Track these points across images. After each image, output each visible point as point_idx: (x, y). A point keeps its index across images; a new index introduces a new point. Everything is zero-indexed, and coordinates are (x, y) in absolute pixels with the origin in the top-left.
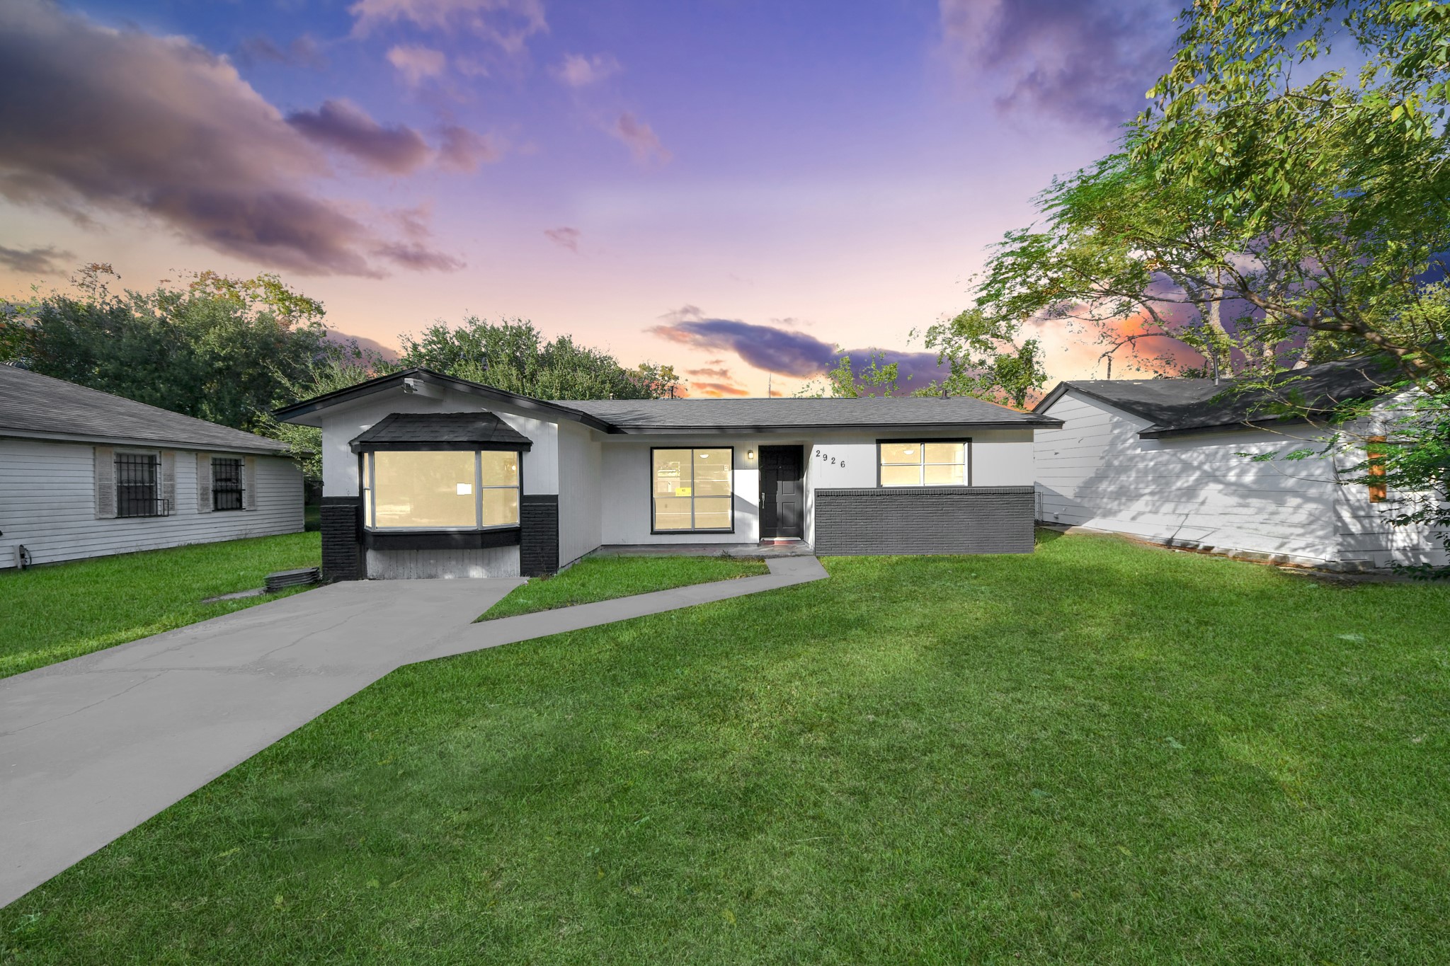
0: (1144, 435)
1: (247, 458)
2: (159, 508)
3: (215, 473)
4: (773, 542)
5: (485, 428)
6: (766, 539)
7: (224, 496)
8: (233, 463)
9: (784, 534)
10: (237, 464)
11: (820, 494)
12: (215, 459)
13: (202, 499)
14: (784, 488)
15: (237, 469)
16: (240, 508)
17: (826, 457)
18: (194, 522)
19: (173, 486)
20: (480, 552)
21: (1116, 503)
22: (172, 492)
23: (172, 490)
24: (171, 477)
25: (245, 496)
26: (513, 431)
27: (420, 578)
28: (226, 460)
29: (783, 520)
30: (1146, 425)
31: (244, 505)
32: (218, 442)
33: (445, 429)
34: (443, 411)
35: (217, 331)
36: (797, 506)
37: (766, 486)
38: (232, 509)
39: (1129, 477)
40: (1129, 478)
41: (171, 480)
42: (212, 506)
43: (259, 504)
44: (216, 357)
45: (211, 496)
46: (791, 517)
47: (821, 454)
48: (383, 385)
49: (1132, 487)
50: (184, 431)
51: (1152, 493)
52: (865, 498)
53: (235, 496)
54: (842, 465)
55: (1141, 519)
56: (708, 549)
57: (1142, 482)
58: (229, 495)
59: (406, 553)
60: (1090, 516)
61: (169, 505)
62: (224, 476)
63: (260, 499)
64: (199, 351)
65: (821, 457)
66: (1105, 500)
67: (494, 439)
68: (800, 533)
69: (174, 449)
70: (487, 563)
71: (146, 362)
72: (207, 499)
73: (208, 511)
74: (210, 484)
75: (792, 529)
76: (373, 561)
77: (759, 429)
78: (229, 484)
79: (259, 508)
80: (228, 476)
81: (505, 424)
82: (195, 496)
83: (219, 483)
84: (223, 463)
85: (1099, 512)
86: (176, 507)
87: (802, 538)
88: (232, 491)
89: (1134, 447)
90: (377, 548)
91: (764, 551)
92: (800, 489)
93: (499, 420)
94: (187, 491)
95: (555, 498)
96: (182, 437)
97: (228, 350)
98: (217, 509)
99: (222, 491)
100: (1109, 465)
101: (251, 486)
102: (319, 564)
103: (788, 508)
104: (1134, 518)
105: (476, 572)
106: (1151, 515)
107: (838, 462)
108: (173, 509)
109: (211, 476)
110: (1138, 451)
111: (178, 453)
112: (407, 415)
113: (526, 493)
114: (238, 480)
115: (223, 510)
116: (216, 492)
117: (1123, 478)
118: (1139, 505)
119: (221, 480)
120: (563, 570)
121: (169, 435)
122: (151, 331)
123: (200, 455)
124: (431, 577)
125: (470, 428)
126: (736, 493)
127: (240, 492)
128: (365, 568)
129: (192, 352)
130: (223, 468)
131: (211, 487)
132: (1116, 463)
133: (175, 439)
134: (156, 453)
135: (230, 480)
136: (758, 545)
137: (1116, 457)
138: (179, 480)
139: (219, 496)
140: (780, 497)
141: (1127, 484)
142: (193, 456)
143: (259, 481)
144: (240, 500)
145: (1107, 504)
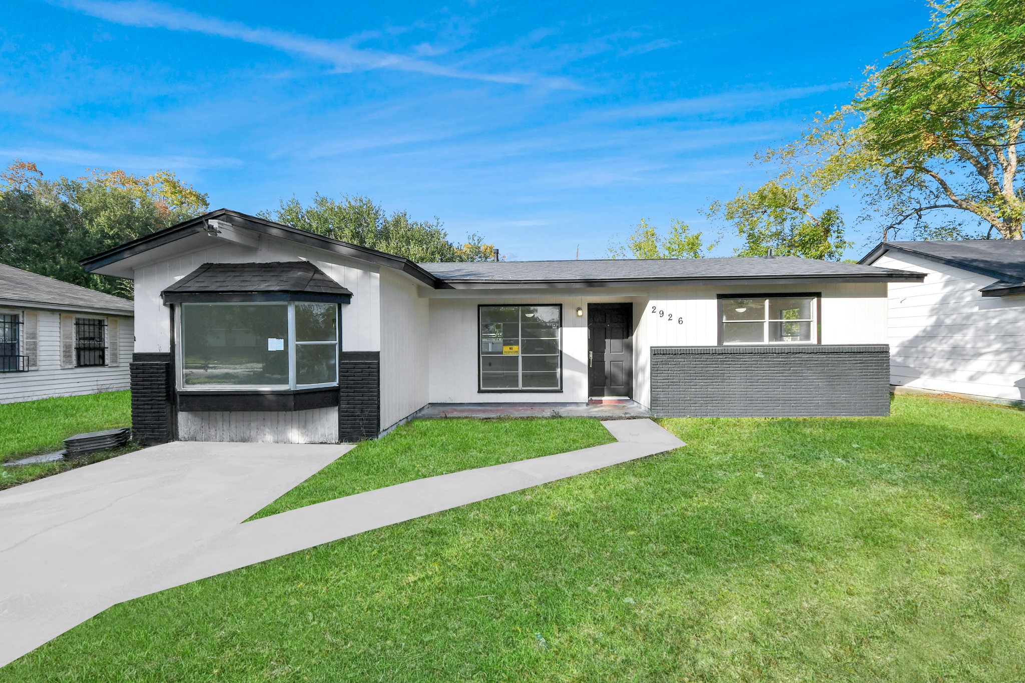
0: (986, 292)
1: (109, 318)
2: (21, 364)
3: (78, 332)
4: (601, 402)
5: (300, 278)
6: (594, 398)
7: (87, 353)
8: (97, 323)
9: (614, 393)
10: (101, 324)
11: (656, 353)
12: (78, 319)
13: (65, 356)
14: (613, 347)
15: (100, 329)
16: (103, 364)
17: (662, 313)
18: (56, 377)
19: (35, 344)
20: (295, 414)
21: (950, 362)
22: (35, 349)
23: (34, 347)
24: (34, 336)
25: (107, 353)
26: (332, 281)
27: (232, 441)
28: (89, 320)
29: (612, 379)
30: (988, 282)
31: (107, 362)
32: (81, 303)
33: (256, 279)
34: (258, 261)
35: (107, 214)
36: (625, 365)
37: (596, 345)
38: (95, 365)
39: (965, 335)
40: (966, 338)
41: (33, 338)
42: (75, 363)
43: (121, 361)
44: (105, 236)
45: (74, 353)
46: (622, 377)
47: (658, 310)
48: (189, 230)
49: (969, 346)
50: (49, 293)
51: (998, 353)
52: (705, 357)
53: (97, 353)
54: (680, 321)
55: (984, 379)
56: (537, 408)
57: (982, 341)
58: (92, 353)
59: (219, 414)
60: (917, 374)
61: (32, 362)
62: (87, 335)
63: (122, 357)
64: (93, 230)
65: (657, 314)
66: (935, 359)
67: (308, 289)
68: (629, 393)
69: (37, 310)
70: (303, 426)
71: (48, 239)
72: (70, 356)
73: (70, 367)
74: (74, 343)
75: (622, 388)
76: (184, 421)
77: (591, 284)
78: (92, 342)
79: (122, 365)
80: (92, 335)
81: (323, 274)
82: (58, 353)
83: (82, 341)
84: (87, 322)
85: (927, 371)
86: (38, 363)
87: (631, 397)
88: (95, 349)
89: (970, 304)
90: (189, 409)
91: (595, 411)
92: (629, 348)
93: (317, 271)
94: (51, 348)
95: (376, 355)
96: (45, 297)
97: (116, 230)
98: (79, 365)
99: (84, 349)
100: (938, 325)
101: (114, 344)
102: (129, 424)
103: (617, 366)
104: (971, 379)
105: (295, 435)
106: (994, 375)
107: (675, 319)
108: (35, 365)
109: (74, 335)
110: (976, 309)
111: (41, 312)
112: (220, 265)
113: (344, 350)
114: (101, 339)
115: (86, 366)
116: (78, 350)
117: (958, 337)
118: (976, 365)
119: (84, 339)
120: (385, 433)
121: (32, 296)
122: (53, 215)
123: (63, 315)
124: (244, 440)
125: (284, 278)
126: (564, 351)
127: (103, 350)
128: (177, 429)
129: (86, 232)
130: (86, 327)
131: (74, 345)
132: (948, 321)
133: (37, 300)
134: (19, 312)
135: (93, 339)
136: (587, 404)
137: (948, 315)
138: (41, 338)
139: (82, 353)
140: (608, 356)
141: (962, 343)
142: (57, 316)
143: (122, 340)
144: (102, 357)
145: (937, 363)
